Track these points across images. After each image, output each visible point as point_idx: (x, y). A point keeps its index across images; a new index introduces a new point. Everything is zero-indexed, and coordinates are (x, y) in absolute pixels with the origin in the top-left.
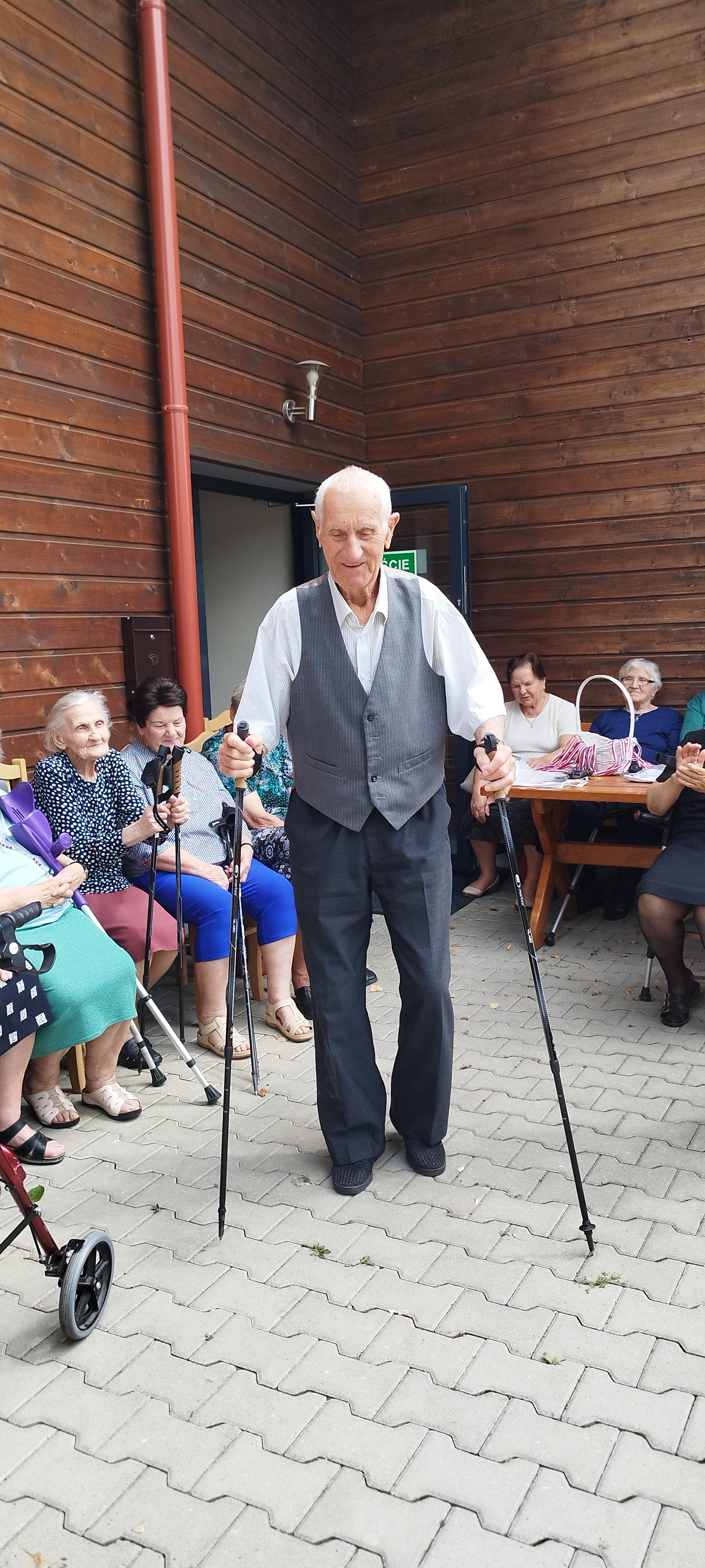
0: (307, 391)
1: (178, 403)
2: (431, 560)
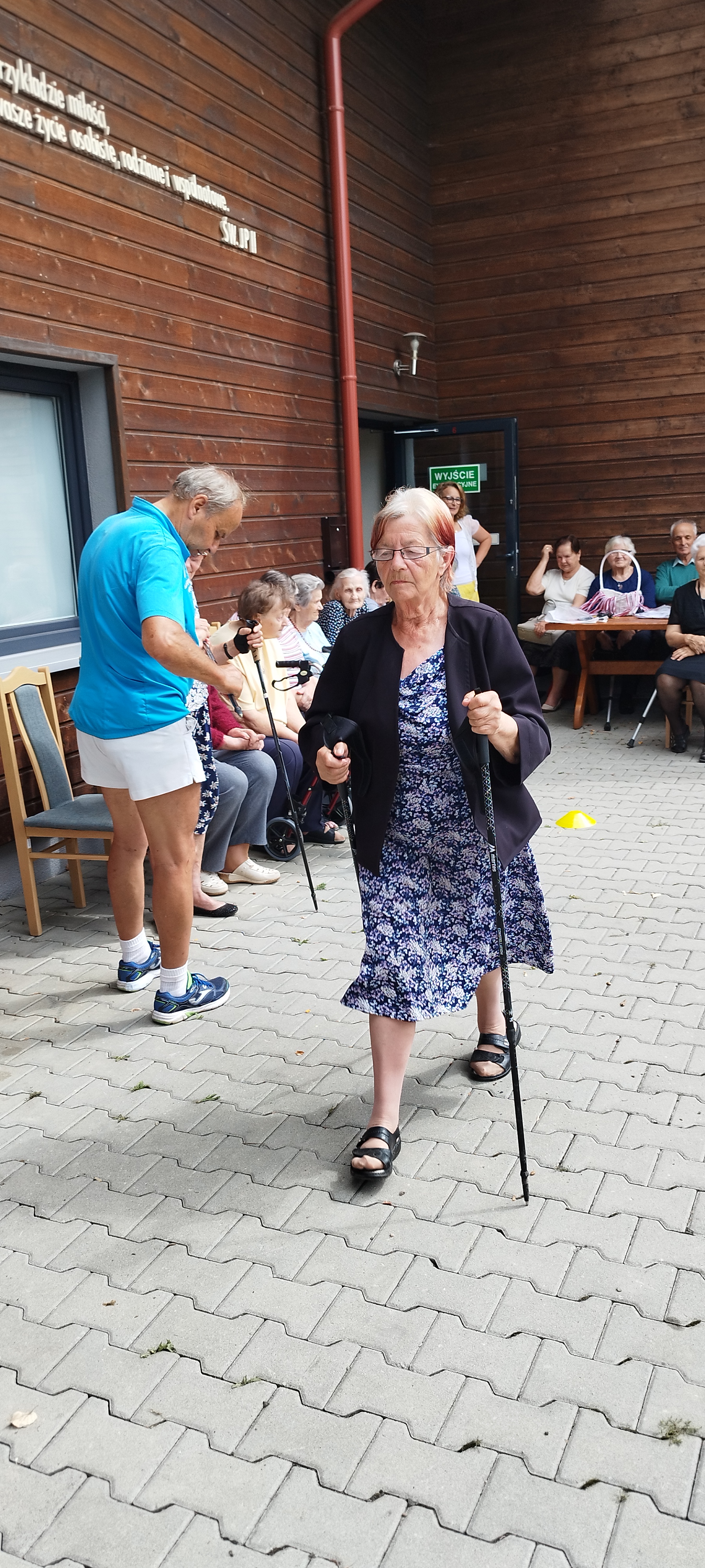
0: (411, 354)
1: (351, 375)
2: (490, 471)
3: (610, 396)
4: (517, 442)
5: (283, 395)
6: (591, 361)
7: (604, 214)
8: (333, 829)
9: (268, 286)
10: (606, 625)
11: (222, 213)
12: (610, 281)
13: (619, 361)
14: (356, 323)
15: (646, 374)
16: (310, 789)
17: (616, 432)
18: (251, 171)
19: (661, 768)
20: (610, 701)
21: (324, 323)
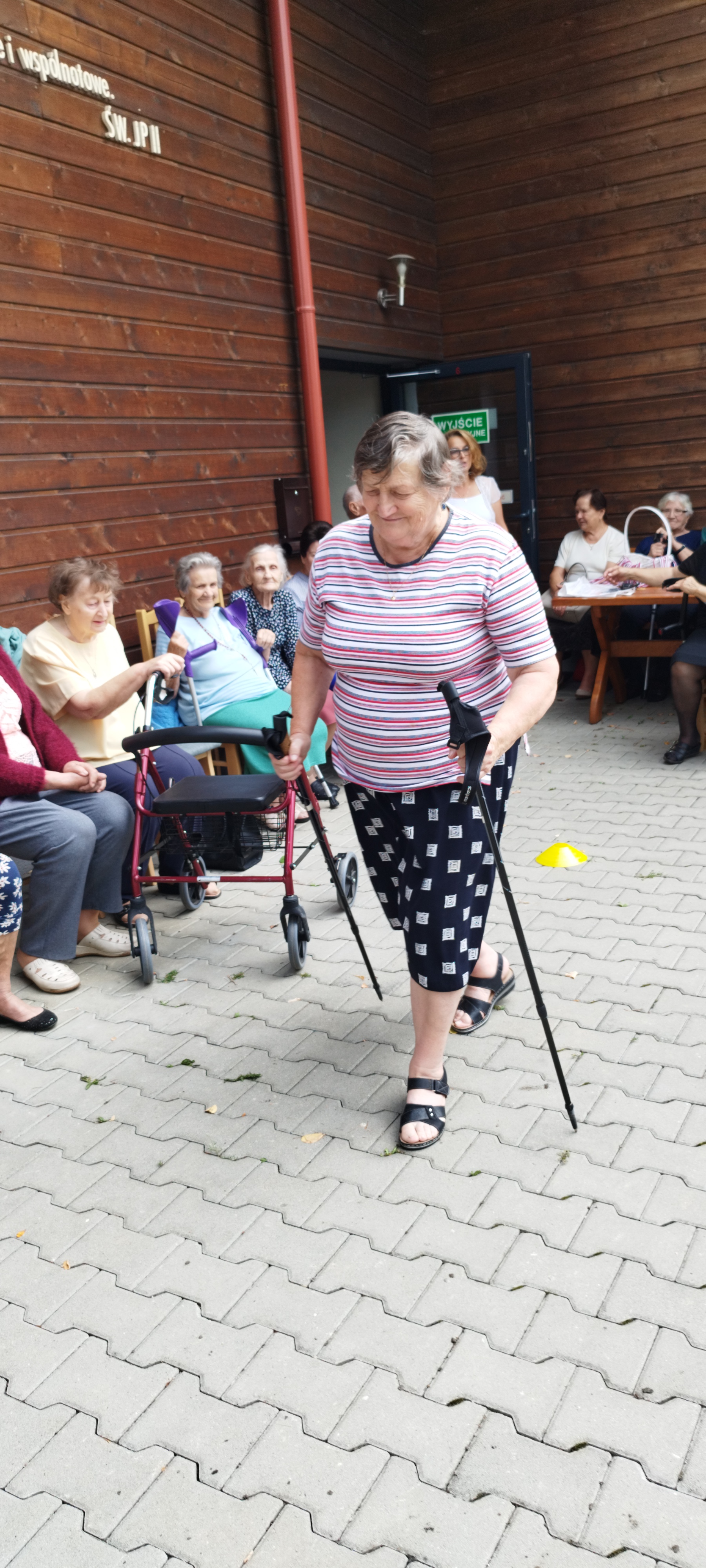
0: (397, 279)
1: (308, 305)
2: (500, 417)
3: (640, 321)
4: (530, 383)
5: (210, 331)
6: (619, 280)
7: (631, 98)
9: (183, 196)
11: (105, 101)
12: (639, 180)
13: (651, 278)
15: (684, 292)
17: (650, 364)
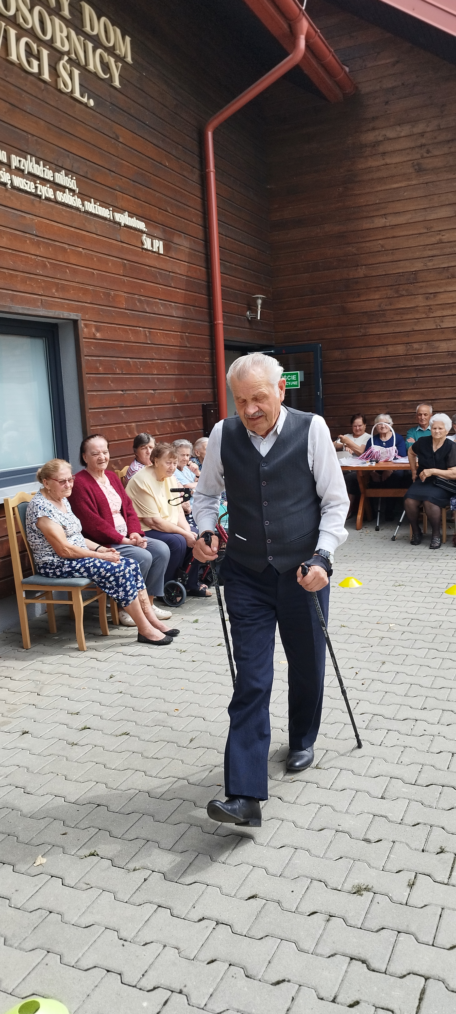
0: (257, 307)
1: (220, 321)
3: (377, 331)
4: (321, 359)
5: (179, 333)
6: (365, 311)
7: (371, 226)
8: (205, 588)
10: (374, 467)
11: (143, 232)
12: (376, 264)
13: (381, 311)
14: (222, 290)
15: (397, 318)
16: (190, 563)
17: (380, 352)
18: (160, 208)
19: (405, 553)
20: (379, 513)
21: (204, 292)
